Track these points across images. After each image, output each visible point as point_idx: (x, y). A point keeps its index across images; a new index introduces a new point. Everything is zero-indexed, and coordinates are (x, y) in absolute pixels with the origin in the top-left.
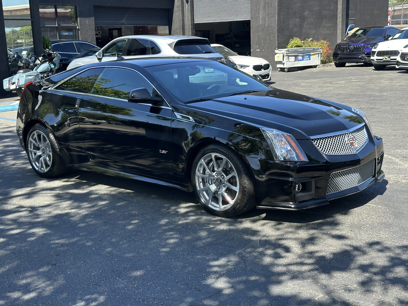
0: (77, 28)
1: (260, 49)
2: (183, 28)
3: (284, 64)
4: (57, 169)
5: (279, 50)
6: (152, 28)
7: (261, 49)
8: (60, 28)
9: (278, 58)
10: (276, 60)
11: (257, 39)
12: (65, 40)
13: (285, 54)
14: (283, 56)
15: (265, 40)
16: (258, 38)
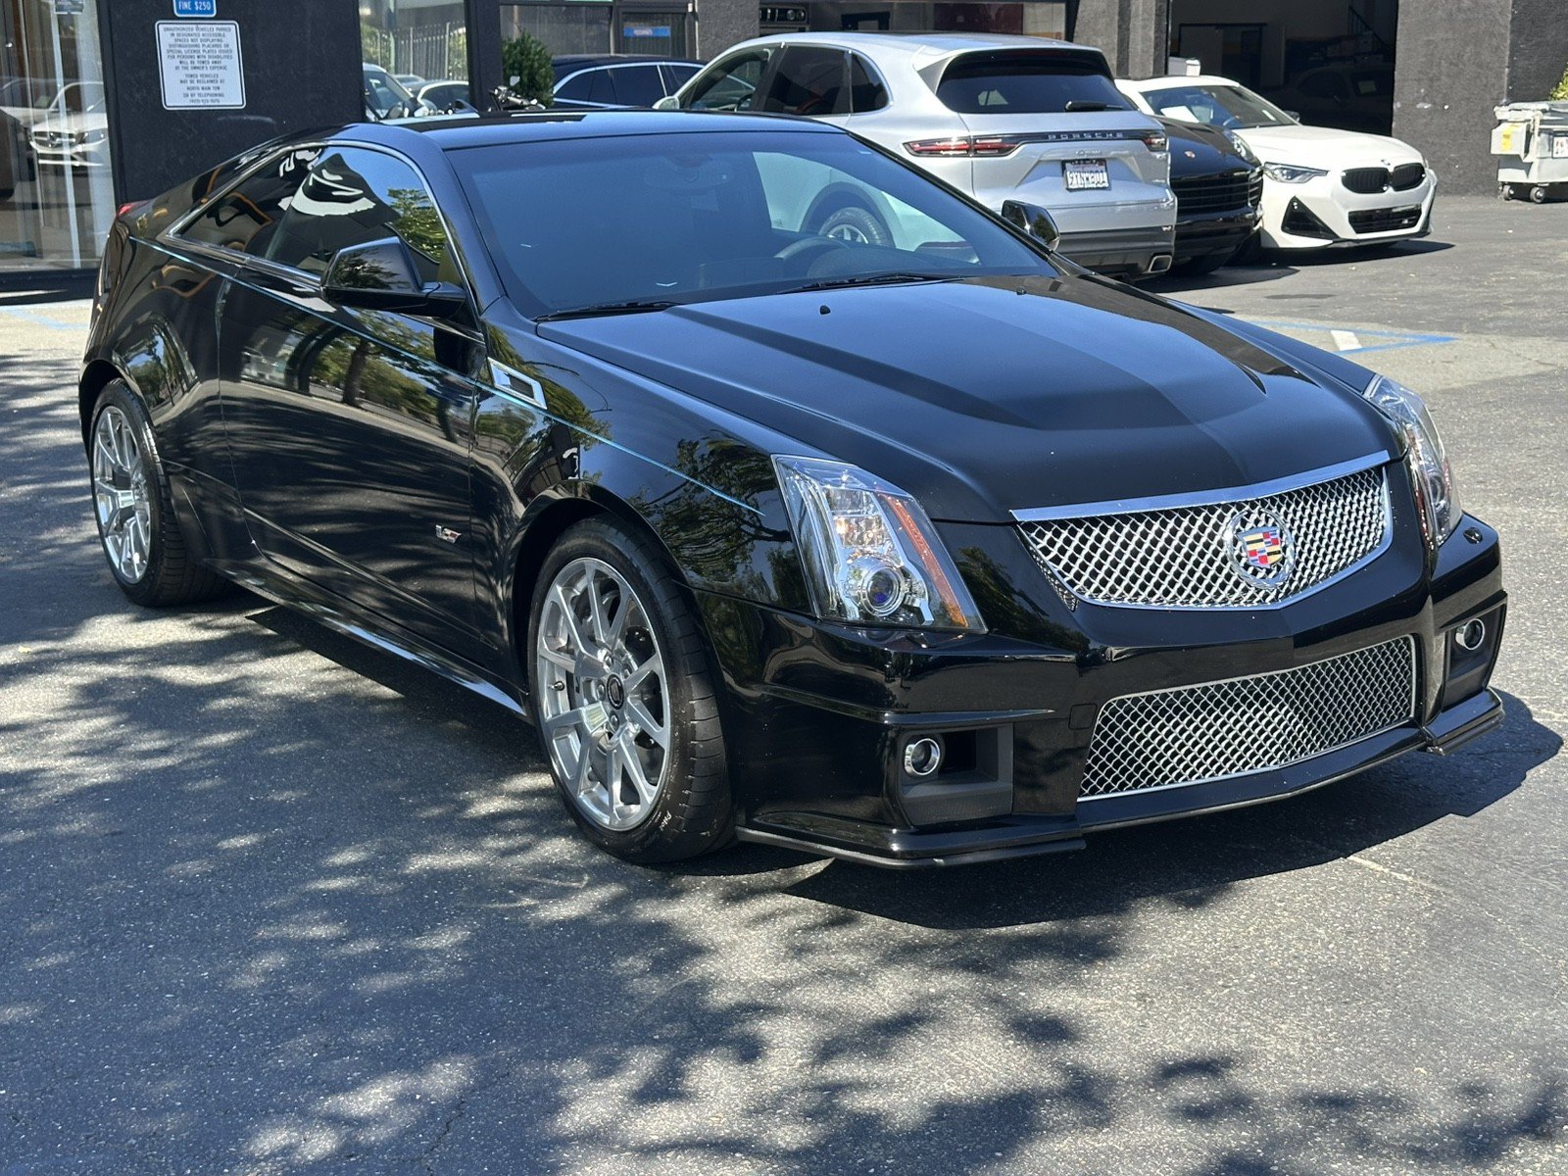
0: (690, 10)
1: (1434, 103)
2: (1121, 14)
3: (1528, 167)
4: (170, 572)
5: (1513, 105)
6: (1002, 13)
7: (1437, 100)
8: (624, 10)
9: (1505, 140)
10: (1494, 151)
11: (1424, 60)
12: (625, 56)
13: (1538, 126)
14: (1529, 135)
15: (1456, 65)
16: (1425, 56)
